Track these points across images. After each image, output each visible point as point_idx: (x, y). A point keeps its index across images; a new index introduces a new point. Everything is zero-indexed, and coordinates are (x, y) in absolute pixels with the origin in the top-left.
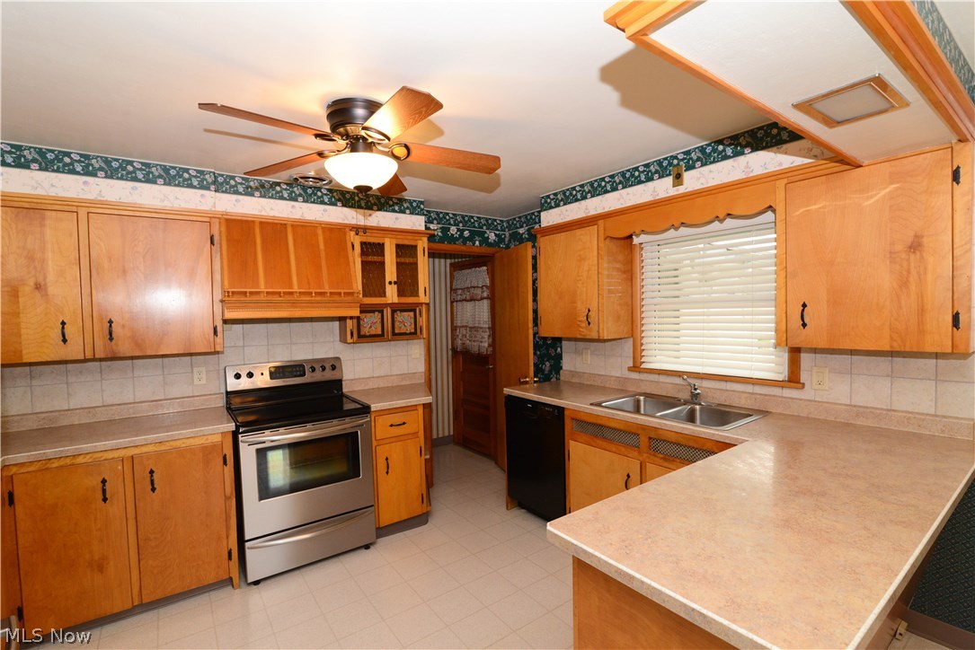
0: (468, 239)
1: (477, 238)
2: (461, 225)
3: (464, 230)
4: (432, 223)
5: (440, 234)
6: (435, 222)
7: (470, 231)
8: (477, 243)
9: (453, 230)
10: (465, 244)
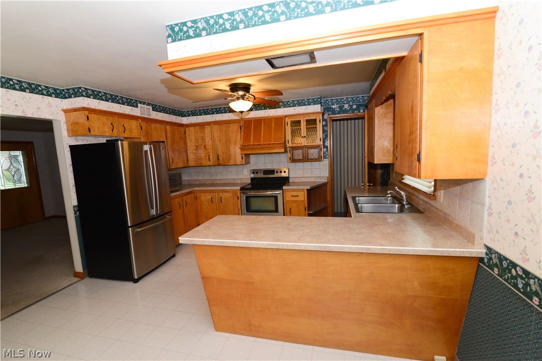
0: (356, 109)
1: (361, 108)
2: (351, 103)
3: (353, 105)
4: (334, 105)
5: (338, 110)
6: (335, 104)
7: (357, 105)
8: (362, 111)
9: (346, 106)
10: (353, 112)
